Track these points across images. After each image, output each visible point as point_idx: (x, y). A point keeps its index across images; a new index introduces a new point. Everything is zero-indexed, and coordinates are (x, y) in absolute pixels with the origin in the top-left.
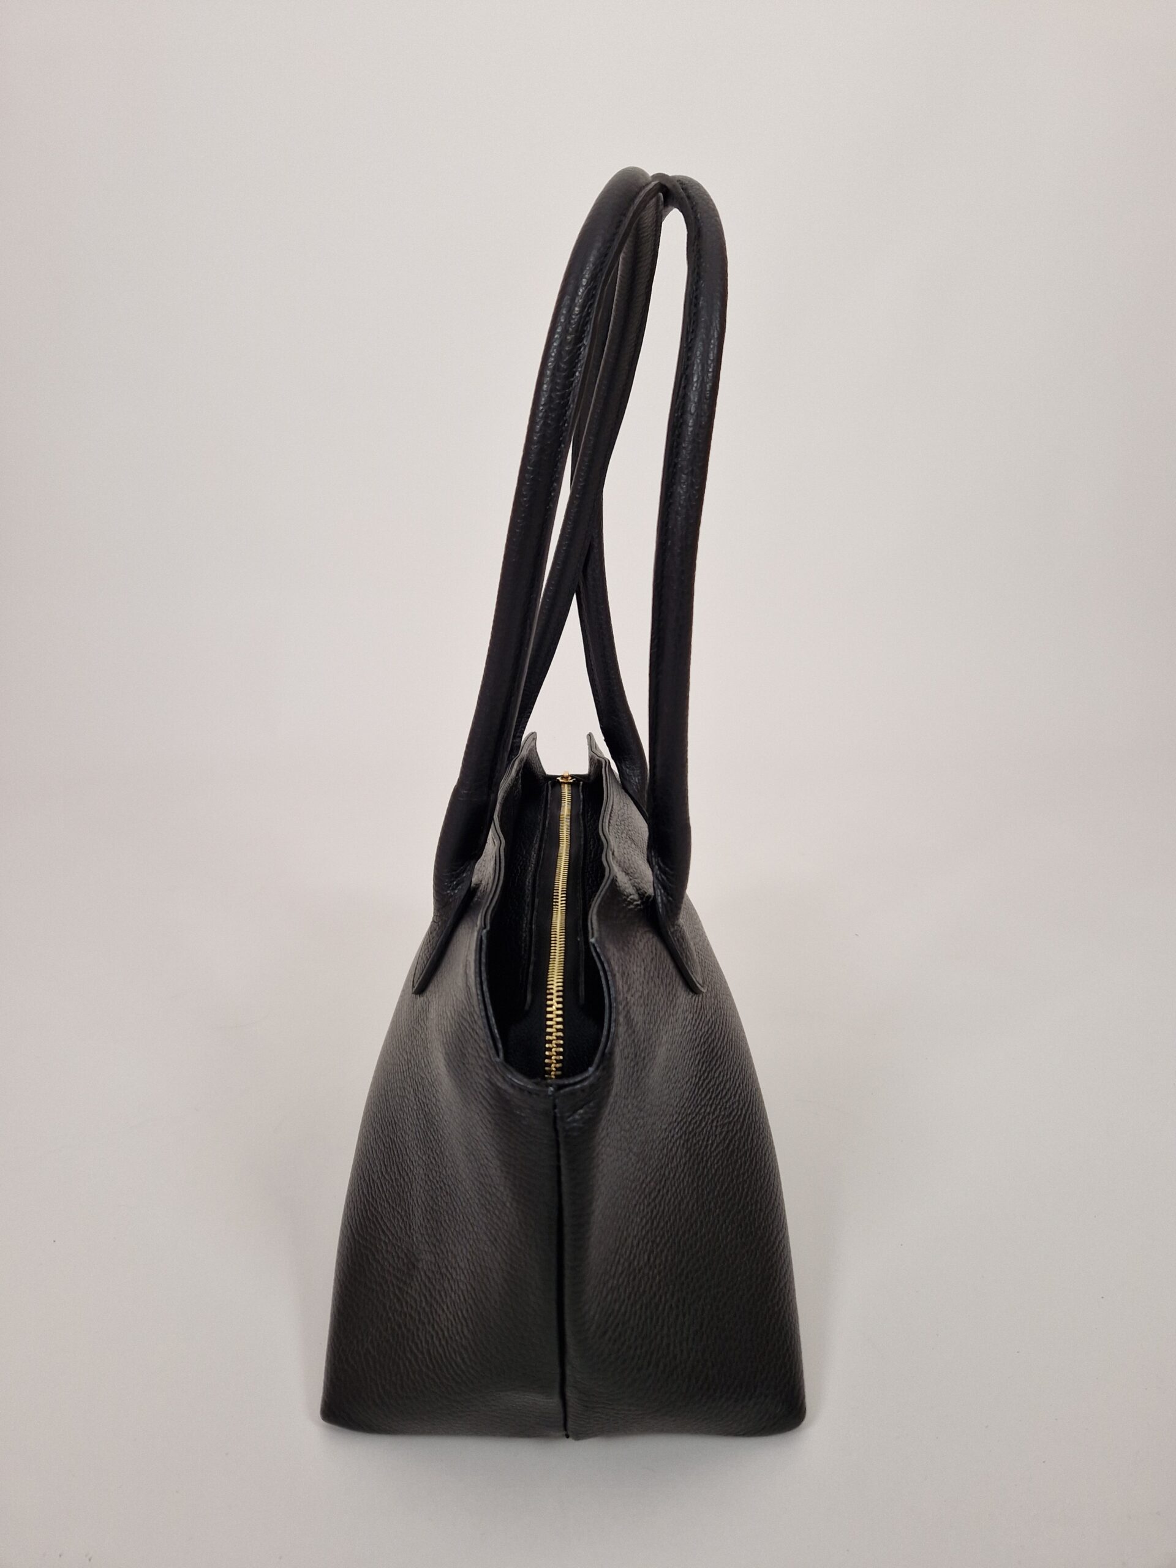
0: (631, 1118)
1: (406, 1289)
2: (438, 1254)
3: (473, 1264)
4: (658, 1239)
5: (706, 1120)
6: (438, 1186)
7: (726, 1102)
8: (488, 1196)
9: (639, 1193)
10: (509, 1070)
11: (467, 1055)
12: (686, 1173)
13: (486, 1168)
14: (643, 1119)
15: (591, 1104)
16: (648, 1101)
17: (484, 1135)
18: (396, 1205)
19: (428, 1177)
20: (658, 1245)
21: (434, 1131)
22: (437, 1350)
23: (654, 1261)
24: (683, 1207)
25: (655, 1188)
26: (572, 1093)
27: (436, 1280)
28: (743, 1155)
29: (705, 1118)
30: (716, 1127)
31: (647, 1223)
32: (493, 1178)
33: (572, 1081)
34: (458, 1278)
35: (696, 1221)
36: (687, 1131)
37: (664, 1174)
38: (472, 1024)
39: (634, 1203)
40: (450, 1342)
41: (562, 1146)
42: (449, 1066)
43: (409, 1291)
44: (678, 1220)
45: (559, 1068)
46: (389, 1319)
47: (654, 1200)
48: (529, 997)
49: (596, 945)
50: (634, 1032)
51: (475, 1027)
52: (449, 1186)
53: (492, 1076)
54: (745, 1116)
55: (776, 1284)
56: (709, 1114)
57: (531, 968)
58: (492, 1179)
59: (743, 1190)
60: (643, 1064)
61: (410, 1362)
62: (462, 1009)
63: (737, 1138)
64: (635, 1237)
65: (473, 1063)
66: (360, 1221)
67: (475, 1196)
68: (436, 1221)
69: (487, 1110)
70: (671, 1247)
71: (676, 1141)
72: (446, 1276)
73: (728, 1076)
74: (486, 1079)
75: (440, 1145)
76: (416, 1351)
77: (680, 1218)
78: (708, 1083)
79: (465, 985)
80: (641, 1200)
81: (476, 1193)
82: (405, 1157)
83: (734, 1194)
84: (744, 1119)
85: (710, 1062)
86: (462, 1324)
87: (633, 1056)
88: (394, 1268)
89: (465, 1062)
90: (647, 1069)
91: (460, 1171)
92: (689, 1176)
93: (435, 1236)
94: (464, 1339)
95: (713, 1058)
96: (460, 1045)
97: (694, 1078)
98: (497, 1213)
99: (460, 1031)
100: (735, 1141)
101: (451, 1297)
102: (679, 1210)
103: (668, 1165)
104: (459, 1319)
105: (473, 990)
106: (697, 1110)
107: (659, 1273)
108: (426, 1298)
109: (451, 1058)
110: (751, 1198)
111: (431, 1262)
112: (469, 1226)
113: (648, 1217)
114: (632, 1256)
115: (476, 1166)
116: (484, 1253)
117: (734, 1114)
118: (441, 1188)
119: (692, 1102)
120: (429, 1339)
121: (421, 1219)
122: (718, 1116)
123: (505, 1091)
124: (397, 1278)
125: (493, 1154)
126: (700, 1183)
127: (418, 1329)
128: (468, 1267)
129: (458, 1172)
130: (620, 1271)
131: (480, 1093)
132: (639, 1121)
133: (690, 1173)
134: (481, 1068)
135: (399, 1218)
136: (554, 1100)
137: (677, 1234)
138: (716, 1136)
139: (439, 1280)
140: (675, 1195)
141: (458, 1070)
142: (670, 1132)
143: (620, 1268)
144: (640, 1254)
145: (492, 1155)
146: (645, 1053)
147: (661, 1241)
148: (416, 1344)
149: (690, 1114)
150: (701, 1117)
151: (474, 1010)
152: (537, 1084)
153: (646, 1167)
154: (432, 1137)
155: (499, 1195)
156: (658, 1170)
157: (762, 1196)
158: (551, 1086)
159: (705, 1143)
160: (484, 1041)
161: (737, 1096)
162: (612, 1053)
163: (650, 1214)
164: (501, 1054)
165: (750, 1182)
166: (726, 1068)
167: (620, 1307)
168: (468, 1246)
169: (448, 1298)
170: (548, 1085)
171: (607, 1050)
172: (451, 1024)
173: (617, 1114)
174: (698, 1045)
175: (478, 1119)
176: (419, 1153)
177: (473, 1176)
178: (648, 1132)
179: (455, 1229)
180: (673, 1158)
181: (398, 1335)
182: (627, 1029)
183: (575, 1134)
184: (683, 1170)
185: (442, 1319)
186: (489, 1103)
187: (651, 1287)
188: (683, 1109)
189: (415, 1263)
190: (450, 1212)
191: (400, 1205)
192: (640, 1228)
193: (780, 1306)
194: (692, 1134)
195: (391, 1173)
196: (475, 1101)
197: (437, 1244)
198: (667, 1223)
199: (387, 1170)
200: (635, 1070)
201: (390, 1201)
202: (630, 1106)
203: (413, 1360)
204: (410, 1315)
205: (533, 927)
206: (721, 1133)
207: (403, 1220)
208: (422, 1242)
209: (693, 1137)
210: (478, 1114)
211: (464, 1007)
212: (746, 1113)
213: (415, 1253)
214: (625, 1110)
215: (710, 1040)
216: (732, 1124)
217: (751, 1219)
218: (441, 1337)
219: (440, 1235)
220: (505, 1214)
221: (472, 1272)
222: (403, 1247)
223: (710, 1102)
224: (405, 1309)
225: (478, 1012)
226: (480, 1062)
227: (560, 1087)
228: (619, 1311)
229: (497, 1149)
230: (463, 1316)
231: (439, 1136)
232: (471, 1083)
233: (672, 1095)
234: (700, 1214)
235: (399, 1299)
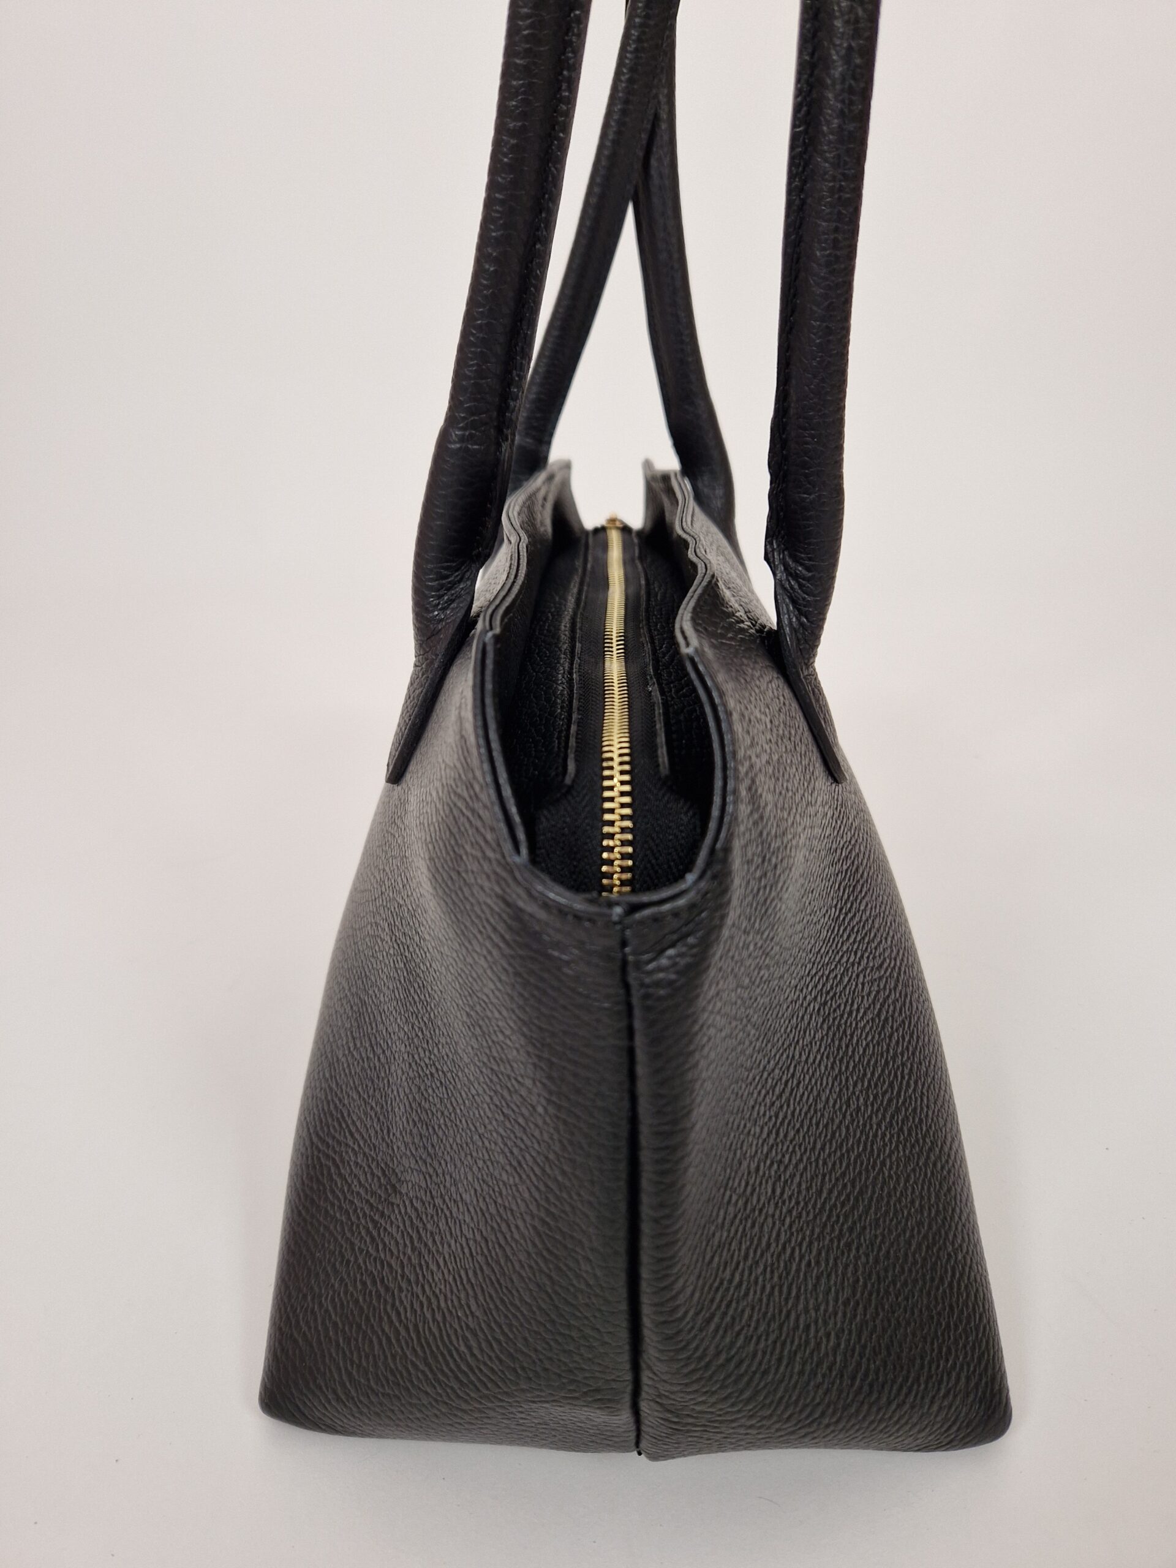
0: (752, 967)
1: (384, 1224)
2: (431, 1177)
3: (484, 1199)
4: (787, 1157)
5: (850, 973)
6: (428, 1072)
7: (876, 948)
8: (506, 1093)
9: (759, 1087)
10: (538, 877)
11: (464, 857)
12: (823, 1053)
13: (502, 1048)
14: (769, 970)
15: (691, 940)
16: (776, 939)
17: (497, 993)
18: (369, 1097)
19: (413, 1057)
20: (786, 1167)
21: (419, 987)
22: (430, 1329)
23: (782, 1193)
24: (820, 1106)
25: (781, 1079)
26: (656, 919)
27: (427, 1216)
28: (900, 1025)
29: (848, 971)
30: (863, 984)
31: (769, 1133)
32: (515, 1065)
33: (655, 897)
34: (461, 1217)
35: (839, 1127)
36: (824, 990)
37: (793, 1057)
38: (471, 803)
39: (752, 1103)
40: (448, 1318)
41: (637, 1012)
42: (436, 879)
43: (388, 1227)
44: (814, 1126)
45: (627, 880)
46: (359, 1267)
47: (780, 1096)
48: (571, 767)
49: (697, 659)
50: (762, 818)
51: (477, 806)
52: (443, 1072)
53: (508, 890)
54: (900, 969)
55: (957, 1218)
56: (853, 964)
57: (574, 728)
58: (512, 1067)
59: (903, 1077)
60: (775, 874)
61: (388, 1339)
62: (455, 780)
63: (890, 1001)
64: (752, 1157)
65: (475, 870)
66: (320, 1116)
67: (485, 1091)
68: (426, 1125)
69: (500, 948)
70: (805, 1168)
71: (809, 1004)
72: (442, 1210)
73: (878, 911)
74: (498, 896)
75: (429, 1008)
76: (397, 1324)
77: (818, 1124)
78: (852, 919)
79: (458, 737)
80: (760, 1099)
81: (485, 1086)
82: (381, 1027)
83: (891, 1085)
84: (899, 974)
85: (854, 887)
86: (467, 1294)
87: (760, 860)
88: (367, 1189)
89: (460, 870)
90: (780, 885)
91: (460, 1051)
92: (828, 1058)
93: (425, 1148)
94: (470, 1318)
95: (858, 881)
96: (453, 842)
97: (833, 910)
98: (521, 1120)
99: (451, 818)
100: (889, 1006)
101: (450, 1246)
102: (816, 1112)
103: (798, 1041)
104: (462, 1282)
105: (472, 739)
106: (837, 959)
107: (790, 1211)
108: (412, 1242)
109: (439, 865)
110: (914, 1090)
111: (420, 1187)
112: (475, 1138)
113: (771, 1124)
114: (749, 1189)
115: (485, 1044)
116: (501, 1183)
117: (885, 965)
118: (432, 1074)
119: (831, 946)
120: (417, 1306)
121: (404, 1119)
122: (865, 969)
123: (531, 915)
124: (371, 1206)
125: (512, 1025)
126: (844, 1068)
127: (401, 1289)
128: (475, 1202)
129: (456, 1052)
130: (732, 1216)
131: (488, 921)
132: (762, 973)
133: (829, 1054)
134: (488, 877)
135: (373, 1116)
136: (623, 930)
137: (813, 1148)
138: (863, 997)
139: (432, 1217)
140: (810, 1087)
141: (449, 883)
142: (802, 991)
143: (731, 1209)
144: (761, 1183)
145: (511, 1027)
146: (777, 857)
147: (790, 1160)
148: (398, 1314)
149: (828, 964)
150: (842, 969)
151: (475, 778)
152: (591, 901)
153: (769, 1045)
154: (416, 998)
155: (523, 1092)
156: (786, 1050)
157: (929, 1087)
158: (617, 904)
159: (848, 1008)
160: (492, 829)
161: (889, 939)
162: (727, 850)
163: (774, 1119)
164: (524, 851)
165: (912, 1065)
166: (874, 897)
167: (733, 1275)
168: (475, 1168)
169: (445, 1246)
170: (611, 904)
171: (719, 846)
172: (437, 810)
173: (733, 957)
174: (839, 860)
175: (485, 965)
176: (399, 1020)
177: (479, 1061)
178: (774, 990)
179: (454, 1140)
180: (805, 1032)
181: (371, 1292)
182: (752, 812)
183: (662, 992)
184: (819, 1050)
185: (436, 1279)
186: (502, 937)
187: (778, 1235)
188: (819, 956)
189: (397, 1186)
190: (446, 1113)
191: (374, 1096)
192: (761, 1141)
193: (965, 1251)
194: (831, 994)
195: (361, 1049)
196: (479, 936)
197: (429, 1160)
198: (798, 1131)
199: (355, 1045)
200: (763, 883)
201: (360, 1089)
202: (752, 947)
203: (392, 1336)
204: (390, 1266)
205: (574, 676)
206: (869, 995)
207: (379, 1119)
208: (405, 1154)
209: (832, 999)
210: (485, 957)
211: (457, 776)
212: (901, 964)
213: (397, 1171)
214: (745, 953)
215: (854, 854)
216: (884, 980)
217: (917, 1120)
218: (435, 1307)
219: (433, 1146)
220: (536, 1125)
221: (481, 1210)
222: (379, 1158)
223: (855, 947)
224: (382, 1256)
225: (480, 779)
226: (486, 866)
227: (634, 908)
228: (731, 1281)
229: (519, 1018)
230: (469, 1280)
231: (427, 995)
232: (472, 904)
233: (806, 935)
234: (844, 1117)
235: (373, 1239)
